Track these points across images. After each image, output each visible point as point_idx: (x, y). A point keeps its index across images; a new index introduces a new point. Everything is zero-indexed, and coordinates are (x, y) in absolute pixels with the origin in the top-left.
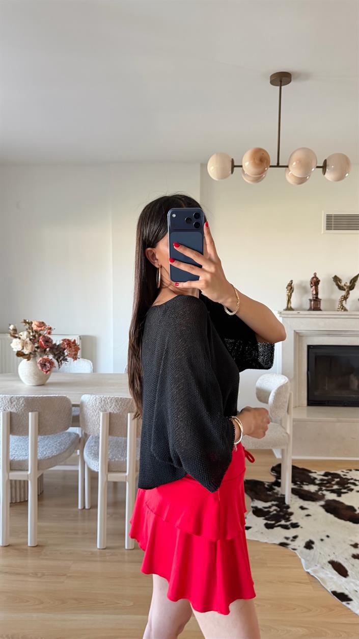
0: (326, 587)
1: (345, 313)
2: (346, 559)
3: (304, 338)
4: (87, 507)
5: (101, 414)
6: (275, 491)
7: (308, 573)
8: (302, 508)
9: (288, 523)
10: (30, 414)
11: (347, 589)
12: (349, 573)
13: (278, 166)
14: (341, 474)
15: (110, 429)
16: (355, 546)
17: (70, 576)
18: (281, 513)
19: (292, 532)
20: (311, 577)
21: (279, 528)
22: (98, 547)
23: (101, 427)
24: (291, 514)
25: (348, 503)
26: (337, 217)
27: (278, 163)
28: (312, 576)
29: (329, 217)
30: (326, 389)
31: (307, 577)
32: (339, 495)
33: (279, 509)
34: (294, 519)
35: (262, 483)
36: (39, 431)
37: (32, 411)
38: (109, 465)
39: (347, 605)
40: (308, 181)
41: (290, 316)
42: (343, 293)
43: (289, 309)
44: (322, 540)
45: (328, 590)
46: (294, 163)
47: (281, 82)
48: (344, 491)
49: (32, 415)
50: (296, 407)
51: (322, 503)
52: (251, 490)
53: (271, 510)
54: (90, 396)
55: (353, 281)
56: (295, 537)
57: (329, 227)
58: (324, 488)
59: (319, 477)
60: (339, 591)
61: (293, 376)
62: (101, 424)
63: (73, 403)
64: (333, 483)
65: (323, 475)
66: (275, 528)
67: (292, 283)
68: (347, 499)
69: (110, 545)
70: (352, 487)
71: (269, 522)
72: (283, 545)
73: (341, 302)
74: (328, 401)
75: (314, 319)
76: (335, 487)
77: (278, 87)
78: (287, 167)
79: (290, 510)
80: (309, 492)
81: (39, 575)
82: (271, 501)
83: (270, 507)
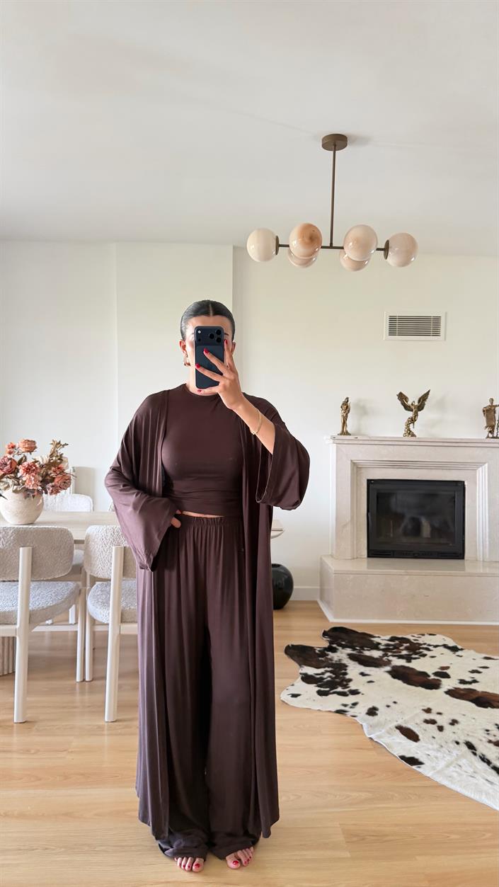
0: (392, 752)
1: (413, 439)
2: (417, 724)
3: (363, 471)
4: (87, 679)
5: (114, 548)
6: (329, 657)
7: (371, 738)
8: (363, 674)
9: (346, 690)
10: (21, 549)
11: (417, 753)
12: (420, 737)
13: (331, 247)
14: (412, 639)
15: (124, 569)
16: (428, 711)
17: (72, 752)
18: (337, 680)
19: (350, 699)
20: (374, 743)
21: (335, 695)
22: (106, 720)
23: (113, 565)
24: (350, 680)
25: (419, 668)
26: (401, 318)
27: (331, 244)
28: (376, 742)
29: (392, 319)
30: (392, 535)
31: (370, 743)
32: (409, 659)
33: (334, 676)
34: (352, 686)
35: (312, 649)
36: (32, 572)
37: (22, 547)
38: (122, 614)
39: (418, 769)
40: (366, 267)
41: (346, 442)
42: (410, 414)
43: (344, 433)
44: (388, 706)
45: (395, 754)
46: (351, 244)
47: (335, 146)
48: (413, 656)
49: (23, 551)
50: (354, 559)
51: (388, 668)
52: (298, 656)
53: (325, 676)
54: (98, 526)
55: (423, 399)
56: (355, 704)
57: (392, 333)
58: (390, 654)
59: (384, 642)
60: (408, 755)
61: (350, 518)
62: (113, 562)
63: (75, 538)
64: (401, 648)
65: (390, 640)
66: (330, 695)
67: (348, 401)
68: (418, 665)
69: (119, 718)
70: (425, 652)
71: (322, 689)
72: (339, 712)
73: (408, 426)
74: (393, 551)
75: (376, 447)
76: (404, 652)
77: (332, 152)
78: (342, 248)
79: (347, 677)
80: (371, 658)
81: (33, 751)
82: (324, 667)
83: (323, 674)
